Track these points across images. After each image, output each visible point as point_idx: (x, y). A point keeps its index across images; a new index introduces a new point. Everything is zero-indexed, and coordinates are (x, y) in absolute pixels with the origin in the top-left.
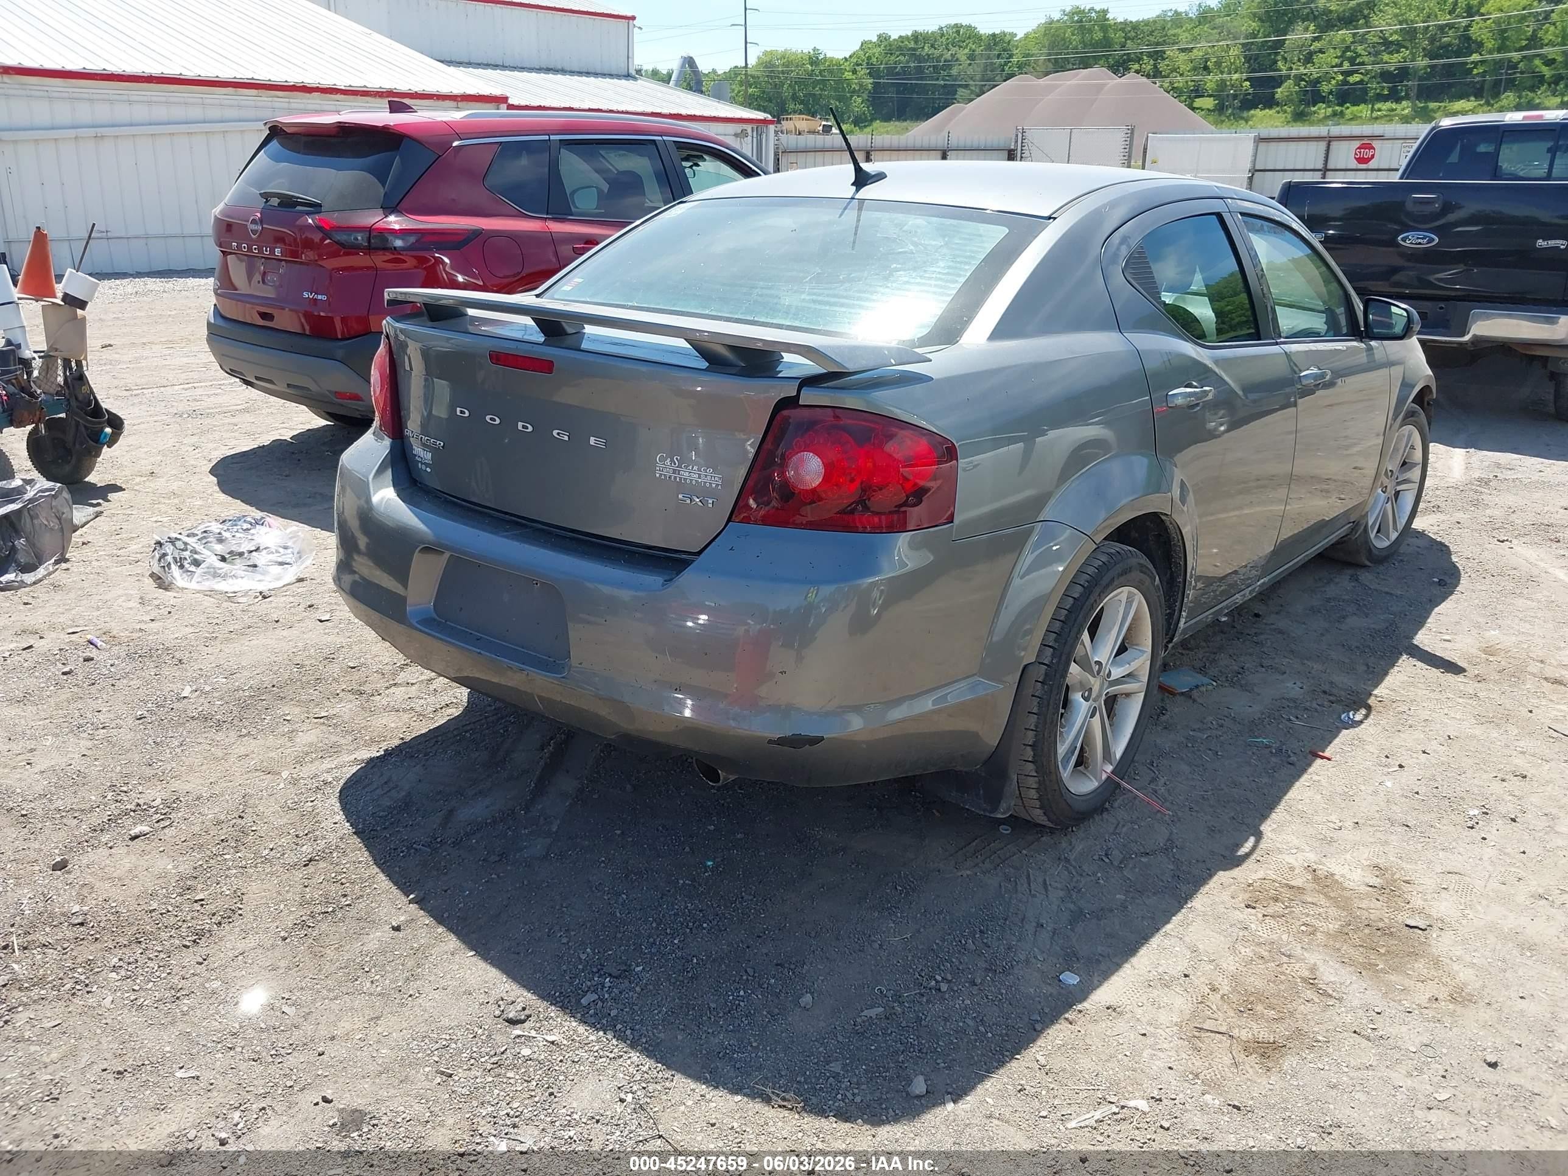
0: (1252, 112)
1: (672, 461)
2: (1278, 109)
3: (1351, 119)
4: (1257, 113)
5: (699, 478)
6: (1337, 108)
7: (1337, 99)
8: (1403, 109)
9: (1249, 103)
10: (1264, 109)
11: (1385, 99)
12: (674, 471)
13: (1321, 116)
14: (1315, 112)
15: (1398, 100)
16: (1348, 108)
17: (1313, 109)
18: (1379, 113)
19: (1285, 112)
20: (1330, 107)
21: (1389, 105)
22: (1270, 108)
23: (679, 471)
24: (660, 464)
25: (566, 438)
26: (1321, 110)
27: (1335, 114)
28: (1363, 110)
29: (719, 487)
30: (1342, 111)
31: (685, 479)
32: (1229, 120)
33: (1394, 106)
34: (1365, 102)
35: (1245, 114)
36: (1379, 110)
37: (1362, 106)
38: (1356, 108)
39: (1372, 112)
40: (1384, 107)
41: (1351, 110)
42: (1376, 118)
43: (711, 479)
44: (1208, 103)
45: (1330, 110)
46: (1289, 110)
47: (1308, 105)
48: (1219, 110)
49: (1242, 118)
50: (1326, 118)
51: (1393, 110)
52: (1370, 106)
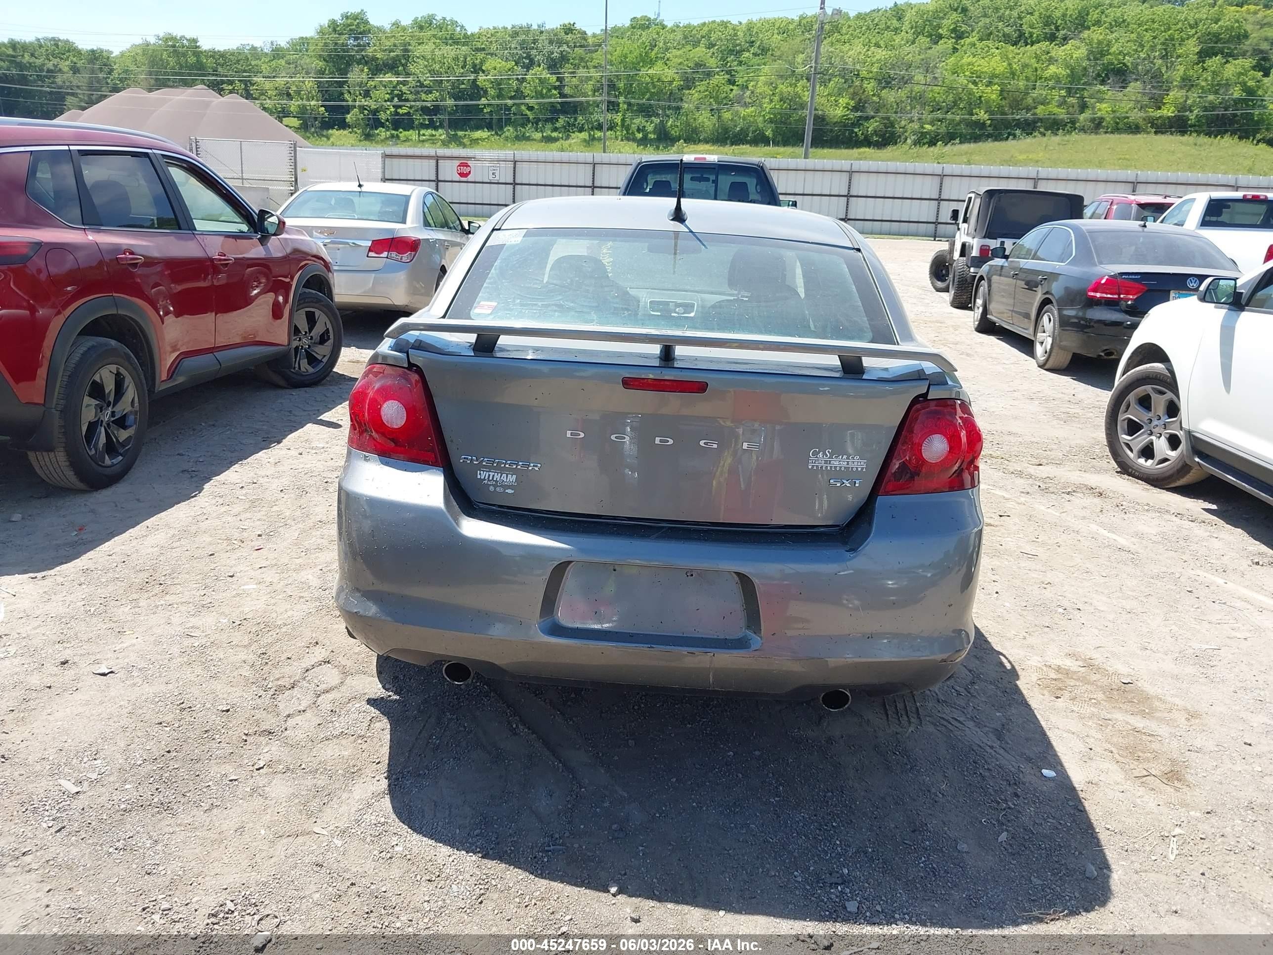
0: (330, 131)
1: (824, 454)
2: (350, 130)
3: (405, 141)
4: (334, 132)
5: (848, 464)
6: (394, 132)
7: (392, 125)
8: (440, 135)
9: (327, 125)
10: (340, 129)
11: (427, 127)
12: (826, 462)
13: (383, 137)
14: (378, 134)
15: (436, 128)
16: (401, 132)
17: (376, 132)
18: (424, 137)
19: (356, 133)
20: (388, 130)
21: (429, 132)
22: (344, 129)
23: (830, 461)
24: (812, 458)
25: (715, 446)
26: (382, 133)
27: (392, 136)
28: (413, 134)
29: (864, 470)
30: (397, 135)
31: (835, 467)
32: (314, 137)
33: (434, 132)
34: (413, 128)
35: (325, 133)
36: (424, 135)
37: (411, 132)
38: (407, 133)
39: (419, 136)
40: (427, 133)
41: (403, 134)
42: (423, 141)
43: (858, 464)
44: (295, 122)
45: (388, 133)
46: (359, 131)
47: (372, 128)
48: (304, 128)
49: (323, 136)
50: (386, 139)
51: (433, 135)
52: (417, 132)
